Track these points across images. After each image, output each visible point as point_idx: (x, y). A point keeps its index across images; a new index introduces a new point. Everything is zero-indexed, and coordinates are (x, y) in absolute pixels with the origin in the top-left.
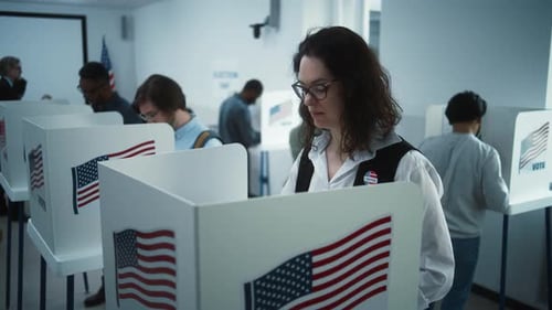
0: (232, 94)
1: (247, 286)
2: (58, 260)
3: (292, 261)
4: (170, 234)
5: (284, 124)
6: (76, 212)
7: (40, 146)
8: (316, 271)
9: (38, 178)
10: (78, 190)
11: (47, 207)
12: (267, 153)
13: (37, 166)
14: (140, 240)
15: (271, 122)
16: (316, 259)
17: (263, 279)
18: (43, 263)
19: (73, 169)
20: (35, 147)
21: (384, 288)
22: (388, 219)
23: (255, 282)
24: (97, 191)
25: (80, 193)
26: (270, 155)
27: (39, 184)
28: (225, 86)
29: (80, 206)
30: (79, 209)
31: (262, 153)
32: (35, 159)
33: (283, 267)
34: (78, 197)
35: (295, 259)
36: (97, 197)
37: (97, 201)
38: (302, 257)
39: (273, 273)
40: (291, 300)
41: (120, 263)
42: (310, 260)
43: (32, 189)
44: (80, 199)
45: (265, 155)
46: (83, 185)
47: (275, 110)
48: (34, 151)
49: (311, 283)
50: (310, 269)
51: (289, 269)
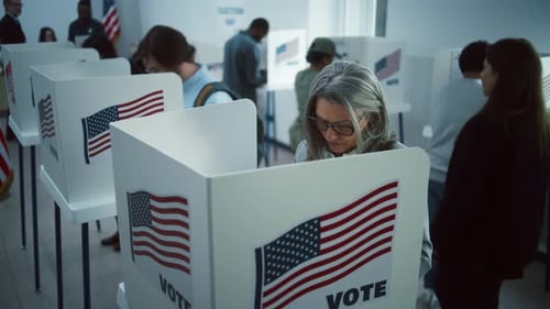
0: (237, 32)
1: (258, 251)
2: (72, 208)
3: (301, 226)
4: (184, 201)
5: (290, 64)
6: (88, 162)
7: (49, 97)
8: (324, 235)
9: (49, 128)
10: (89, 141)
11: (60, 157)
12: (273, 93)
13: (47, 116)
14: (153, 203)
15: (277, 61)
16: (324, 224)
17: (273, 244)
18: (58, 210)
19: (83, 120)
20: (45, 97)
21: (389, 250)
22: (394, 185)
23: (265, 247)
24: (108, 141)
25: (91, 143)
26: (276, 95)
27: (50, 133)
28: (230, 22)
29: (91, 155)
30: (91, 159)
31: (268, 93)
32: (45, 109)
33: (292, 232)
34: (89, 147)
35: (303, 224)
36: (109, 147)
37: (109, 149)
38: (311, 222)
39: (283, 238)
40: (300, 262)
41: (134, 221)
42: (318, 225)
43: (44, 137)
44: (91, 150)
45: (271, 95)
46: (94, 136)
47: (281, 49)
48: (42, 101)
49: (319, 246)
50: (318, 234)
51: (299, 234)
